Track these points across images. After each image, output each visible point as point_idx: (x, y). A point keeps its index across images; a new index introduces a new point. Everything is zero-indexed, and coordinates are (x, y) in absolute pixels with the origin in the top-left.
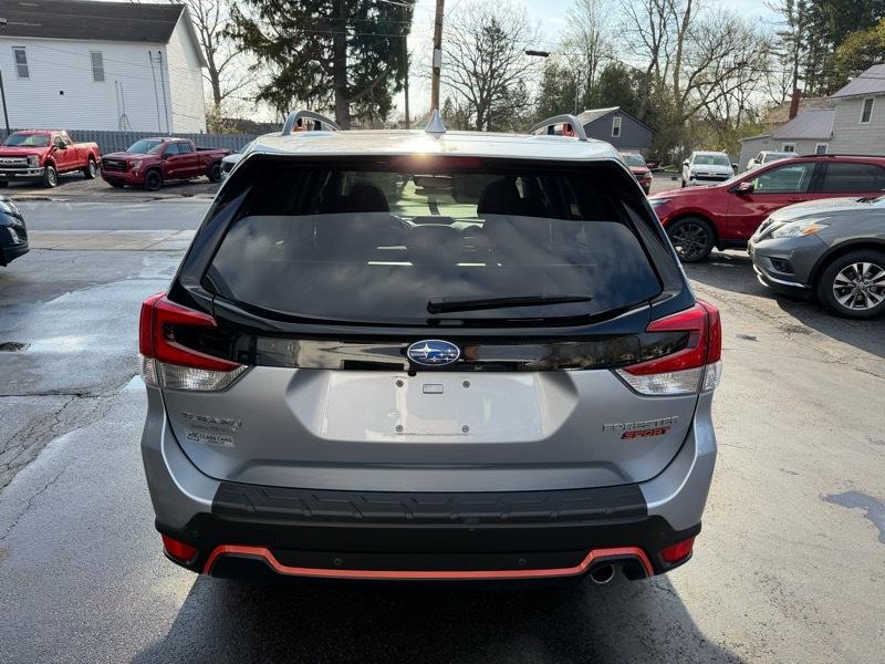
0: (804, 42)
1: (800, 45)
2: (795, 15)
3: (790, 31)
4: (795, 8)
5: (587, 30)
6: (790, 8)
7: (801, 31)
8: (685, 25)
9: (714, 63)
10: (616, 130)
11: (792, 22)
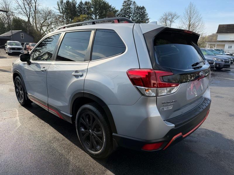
0: (64, 18)
1: (64, 19)
2: (61, 11)
3: (61, 15)
4: (61, 9)
5: (4, 6)
6: (60, 9)
7: (63, 15)
8: (36, 9)
9: (47, 21)
10: (22, 37)
11: (61, 13)
